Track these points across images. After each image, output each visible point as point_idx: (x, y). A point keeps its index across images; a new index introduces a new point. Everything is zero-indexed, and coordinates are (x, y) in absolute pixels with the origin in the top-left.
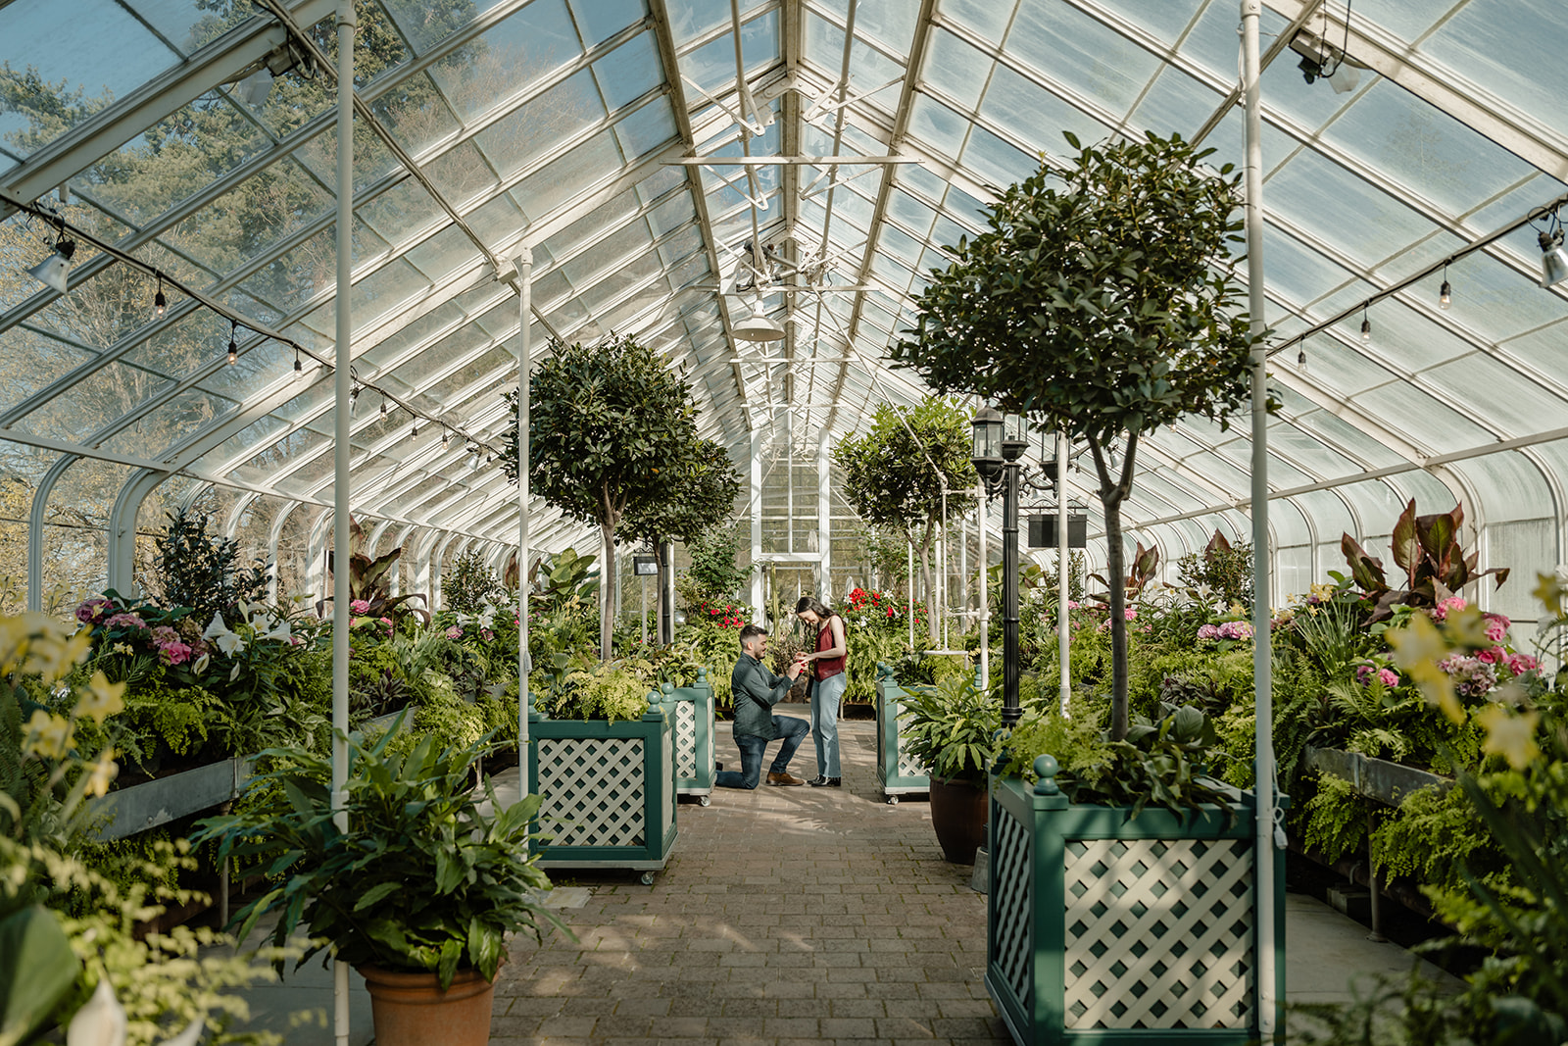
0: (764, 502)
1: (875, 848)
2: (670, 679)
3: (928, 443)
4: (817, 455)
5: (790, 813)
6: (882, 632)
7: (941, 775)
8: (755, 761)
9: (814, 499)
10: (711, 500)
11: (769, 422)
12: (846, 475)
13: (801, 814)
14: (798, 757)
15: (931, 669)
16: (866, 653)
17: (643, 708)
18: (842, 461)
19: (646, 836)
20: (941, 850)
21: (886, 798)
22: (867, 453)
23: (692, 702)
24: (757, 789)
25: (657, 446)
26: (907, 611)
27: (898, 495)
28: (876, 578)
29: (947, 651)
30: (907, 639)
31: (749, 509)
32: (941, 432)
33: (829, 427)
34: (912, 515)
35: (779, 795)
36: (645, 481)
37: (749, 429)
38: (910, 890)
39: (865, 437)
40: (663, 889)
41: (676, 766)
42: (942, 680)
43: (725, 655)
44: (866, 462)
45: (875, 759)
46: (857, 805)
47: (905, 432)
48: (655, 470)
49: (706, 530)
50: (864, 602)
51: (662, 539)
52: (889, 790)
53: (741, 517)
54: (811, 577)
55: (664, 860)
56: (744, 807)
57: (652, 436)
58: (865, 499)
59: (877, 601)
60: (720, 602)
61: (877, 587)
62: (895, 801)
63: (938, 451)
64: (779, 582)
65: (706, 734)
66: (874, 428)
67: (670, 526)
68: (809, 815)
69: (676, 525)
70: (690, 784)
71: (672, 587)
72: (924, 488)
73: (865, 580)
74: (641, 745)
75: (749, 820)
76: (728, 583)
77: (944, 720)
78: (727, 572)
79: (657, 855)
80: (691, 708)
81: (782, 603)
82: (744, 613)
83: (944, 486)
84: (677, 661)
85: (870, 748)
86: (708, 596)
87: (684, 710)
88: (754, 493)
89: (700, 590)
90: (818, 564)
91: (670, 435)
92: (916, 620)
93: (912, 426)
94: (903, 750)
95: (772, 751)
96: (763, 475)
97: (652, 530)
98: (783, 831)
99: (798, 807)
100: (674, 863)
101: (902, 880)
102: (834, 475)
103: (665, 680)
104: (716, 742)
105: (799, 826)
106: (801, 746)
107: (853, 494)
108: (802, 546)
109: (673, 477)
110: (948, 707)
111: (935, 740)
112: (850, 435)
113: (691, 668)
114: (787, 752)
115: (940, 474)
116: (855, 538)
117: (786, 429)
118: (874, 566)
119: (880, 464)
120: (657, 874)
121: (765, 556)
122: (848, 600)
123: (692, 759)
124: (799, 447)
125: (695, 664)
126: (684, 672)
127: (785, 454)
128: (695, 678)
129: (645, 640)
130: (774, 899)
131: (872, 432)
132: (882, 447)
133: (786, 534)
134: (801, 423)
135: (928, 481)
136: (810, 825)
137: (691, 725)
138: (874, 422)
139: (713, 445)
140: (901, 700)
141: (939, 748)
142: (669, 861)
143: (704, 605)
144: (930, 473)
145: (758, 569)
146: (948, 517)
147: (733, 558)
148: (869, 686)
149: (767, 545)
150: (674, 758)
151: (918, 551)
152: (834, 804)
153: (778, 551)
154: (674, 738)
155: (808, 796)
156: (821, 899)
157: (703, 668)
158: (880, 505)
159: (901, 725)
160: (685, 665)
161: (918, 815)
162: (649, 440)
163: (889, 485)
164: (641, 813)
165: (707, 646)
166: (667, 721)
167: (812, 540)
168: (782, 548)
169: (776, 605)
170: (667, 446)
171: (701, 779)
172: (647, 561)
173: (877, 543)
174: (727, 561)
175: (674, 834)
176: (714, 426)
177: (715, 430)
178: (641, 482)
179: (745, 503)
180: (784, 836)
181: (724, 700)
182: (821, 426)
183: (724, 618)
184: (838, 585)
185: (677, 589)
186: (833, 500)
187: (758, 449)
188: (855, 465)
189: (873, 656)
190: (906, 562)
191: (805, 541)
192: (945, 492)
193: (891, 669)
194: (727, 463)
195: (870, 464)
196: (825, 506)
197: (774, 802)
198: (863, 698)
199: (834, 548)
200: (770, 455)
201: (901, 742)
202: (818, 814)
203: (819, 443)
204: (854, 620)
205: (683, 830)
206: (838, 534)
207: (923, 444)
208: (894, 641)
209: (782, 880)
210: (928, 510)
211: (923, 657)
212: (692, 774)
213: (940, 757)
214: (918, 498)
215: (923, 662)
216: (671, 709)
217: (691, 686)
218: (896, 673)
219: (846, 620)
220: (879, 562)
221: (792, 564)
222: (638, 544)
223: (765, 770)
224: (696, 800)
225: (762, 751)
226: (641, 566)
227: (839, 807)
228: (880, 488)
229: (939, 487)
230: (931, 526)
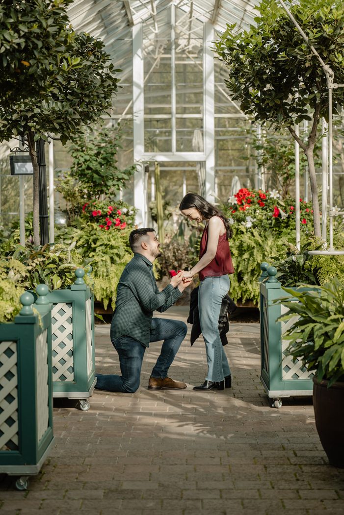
0: (147, 100)
1: (257, 453)
2: (46, 280)
3: (313, 34)
4: (201, 51)
5: (171, 416)
6: (268, 233)
7: (325, 378)
8: (135, 365)
9: (199, 98)
10: (88, 96)
11: (152, 17)
12: (229, 69)
13: (182, 419)
14: (180, 360)
15: (316, 270)
16: (252, 255)
17: (16, 310)
18: (223, 55)
19: (20, 440)
20: (324, 454)
21: (270, 402)
22: (251, 46)
23: (70, 304)
24: (138, 393)
25: (27, 37)
26: (293, 211)
27: (283, 90)
28: (262, 178)
29: (332, 251)
30: (294, 240)
31: (131, 108)
32: (327, 22)
33: (213, 21)
34: (297, 111)
35: (160, 399)
36: (14, 75)
37: (130, 24)
38: (292, 495)
39: (248, 30)
40: (38, 494)
41: (52, 370)
42: (327, 281)
43: (107, 258)
44: (249, 55)
45: (258, 362)
46: (240, 408)
47: (289, 24)
48: (26, 63)
49: (84, 128)
50: (250, 202)
51: (37, 137)
52: (272, 393)
53: (123, 116)
54: (196, 177)
55: (39, 465)
56: (123, 411)
57: (21, 27)
58: (248, 95)
59: (263, 201)
60: (101, 203)
61: (263, 188)
62: (279, 404)
63: (324, 42)
64: (165, 183)
65: (84, 337)
66: (257, 19)
67: (46, 122)
68: (190, 419)
69: (51, 122)
70: (68, 388)
71: (51, 187)
72: (310, 83)
73: (252, 181)
74: (14, 347)
75: (129, 424)
76: (110, 183)
77: (327, 321)
78: (109, 173)
79: (33, 461)
80: (69, 311)
81: (166, 204)
82: (127, 214)
83: (331, 80)
84: (54, 262)
85: (254, 351)
86: (89, 196)
87: (62, 312)
88: (136, 91)
89: (81, 191)
90: (202, 164)
91: (40, 26)
92: (304, 221)
93: (297, 17)
94: (287, 352)
95: (152, 355)
96: (146, 73)
97: (26, 127)
98: (162, 435)
99: (179, 411)
100: (50, 468)
101: (283, 485)
102: (218, 70)
103: (42, 281)
104: (95, 344)
105: (180, 430)
106: (181, 348)
107: (235, 89)
108: (186, 145)
109: (45, 71)
110: (332, 308)
111: (318, 342)
112: (232, 27)
113: (69, 270)
114: (167, 355)
115: (326, 67)
116: (242, 136)
117: (169, 25)
118: (260, 165)
119: (263, 58)
120: (32, 479)
121: (148, 156)
122: (233, 201)
123: (70, 362)
124: (182, 42)
125: (73, 265)
126: (61, 274)
127: (168, 50)
128: (73, 280)
129: (24, 241)
130: (151, 504)
131: (256, 25)
132: (266, 39)
133: (170, 133)
134: (184, 18)
135: (314, 75)
136: (191, 429)
137: (69, 328)
138: (258, 14)
139: (89, 39)
140: (284, 301)
141: (322, 350)
142: (44, 466)
143: (85, 207)
144: (316, 66)
145: (140, 168)
146: (334, 112)
147: (116, 157)
148: (254, 288)
149: (151, 144)
150: (49, 361)
151: (304, 149)
152: (216, 407)
153: (161, 151)
154: (49, 341)
155: (189, 400)
156: (199, 504)
157: (81, 270)
158: (263, 101)
159: (285, 327)
160: (62, 266)
161: (302, 419)
162: (17, 31)
163: (273, 79)
164: (15, 417)
165: (88, 248)
166: (41, 324)
167: (196, 139)
168: (166, 148)
169: (160, 208)
170: (38, 37)
171: (79, 383)
172: (24, 160)
173: (263, 141)
174: (108, 161)
175: (49, 438)
176: (93, 21)
177: (95, 25)
178: (12, 76)
179: (128, 101)
180: (164, 440)
181: (106, 303)
182: (205, 20)
183: (107, 220)
184: (224, 186)
185: (58, 190)
186: (218, 98)
187: (140, 45)
188: (237, 59)
189: (258, 257)
190: (292, 161)
191: (190, 141)
192: (331, 86)
193: (274, 270)
194: (105, 57)
195: (253, 58)
196: (209, 104)
197: (155, 406)
198: (249, 300)
199: (220, 148)
200: (153, 51)
201: (285, 345)
202: (198, 418)
203: (203, 38)
204: (239, 221)
205: (61, 434)
206: (224, 133)
207: (308, 36)
208: (280, 243)
209: (161, 485)
210: (313, 104)
211: (308, 257)
212: (70, 378)
213: (323, 359)
214: (303, 92)
215: (308, 263)
216: (45, 310)
217: (69, 287)
218: (280, 274)
219: (231, 222)
220: (265, 161)
221: (178, 164)
222: (14, 143)
223: (146, 373)
224: (75, 404)
225: (142, 354)
226: (17, 166)
227: (221, 411)
228: (264, 83)
229: (324, 81)
230: (317, 121)
